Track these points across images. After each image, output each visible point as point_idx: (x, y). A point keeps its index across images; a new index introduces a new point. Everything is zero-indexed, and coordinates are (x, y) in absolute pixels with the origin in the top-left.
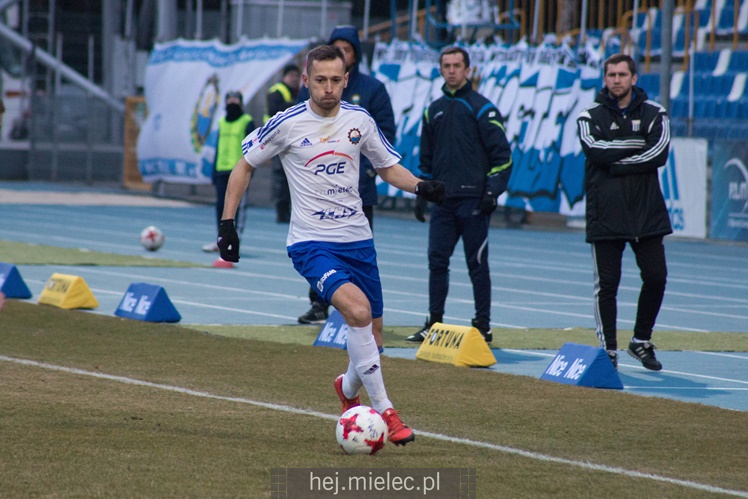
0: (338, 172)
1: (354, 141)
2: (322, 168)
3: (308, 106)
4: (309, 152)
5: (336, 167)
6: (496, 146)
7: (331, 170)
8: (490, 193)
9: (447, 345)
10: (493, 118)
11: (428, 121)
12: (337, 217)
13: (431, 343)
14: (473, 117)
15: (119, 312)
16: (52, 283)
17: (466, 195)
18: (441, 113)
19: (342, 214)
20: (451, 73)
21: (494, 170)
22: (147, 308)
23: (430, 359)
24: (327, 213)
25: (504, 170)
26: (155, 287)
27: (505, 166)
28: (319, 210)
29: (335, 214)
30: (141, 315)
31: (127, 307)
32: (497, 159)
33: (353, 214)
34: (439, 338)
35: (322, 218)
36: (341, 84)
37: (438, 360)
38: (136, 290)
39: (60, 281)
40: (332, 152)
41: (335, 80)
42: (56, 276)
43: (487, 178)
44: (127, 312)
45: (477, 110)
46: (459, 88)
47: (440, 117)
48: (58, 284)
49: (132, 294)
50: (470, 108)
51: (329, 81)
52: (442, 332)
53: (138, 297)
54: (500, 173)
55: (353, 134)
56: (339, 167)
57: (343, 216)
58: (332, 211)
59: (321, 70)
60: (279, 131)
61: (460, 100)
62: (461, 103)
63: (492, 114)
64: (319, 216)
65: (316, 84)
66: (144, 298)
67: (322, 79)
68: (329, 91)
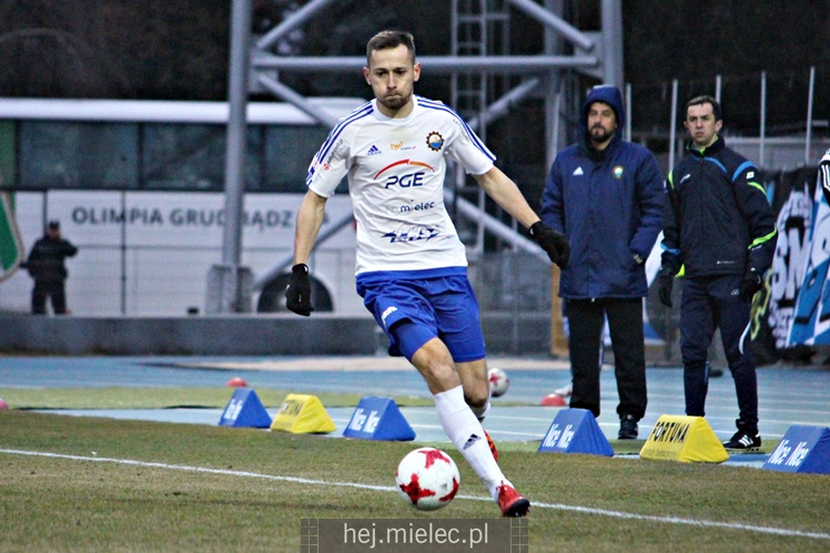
0: (414, 184)
1: (435, 147)
2: (394, 180)
3: (375, 107)
4: (376, 162)
5: (412, 178)
6: (757, 212)
7: (405, 182)
8: (753, 269)
9: (671, 439)
10: (751, 180)
11: (673, 186)
12: (411, 239)
13: (656, 438)
14: (727, 178)
15: (347, 432)
16: (285, 405)
17: (723, 272)
18: (688, 176)
19: (418, 235)
20: (698, 128)
21: (756, 242)
22: (375, 425)
23: (654, 457)
24: (399, 235)
25: (768, 241)
26: (384, 400)
27: (769, 237)
28: (389, 232)
29: (409, 235)
30: (369, 434)
31: (356, 427)
32: (758, 228)
33: (432, 236)
34: (664, 432)
35: (393, 241)
36: (407, 76)
37: (663, 458)
38: (365, 405)
39: (293, 401)
40: (406, 161)
41: (399, 72)
42: (291, 397)
43: (748, 252)
44: (356, 432)
45: (732, 172)
46: (710, 145)
47: (687, 181)
48: (291, 406)
49: (362, 410)
50: (724, 168)
51: (391, 73)
52: (668, 424)
53: (367, 413)
54: (764, 244)
55: (434, 139)
56: (416, 179)
57: (419, 238)
58: (405, 232)
59: (383, 61)
60: (341, 141)
61: (711, 159)
62: (712, 163)
63: (750, 175)
64: (390, 238)
65: (377, 79)
66: (374, 413)
67: (383, 72)
68: (392, 85)
